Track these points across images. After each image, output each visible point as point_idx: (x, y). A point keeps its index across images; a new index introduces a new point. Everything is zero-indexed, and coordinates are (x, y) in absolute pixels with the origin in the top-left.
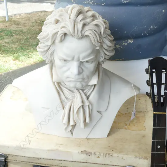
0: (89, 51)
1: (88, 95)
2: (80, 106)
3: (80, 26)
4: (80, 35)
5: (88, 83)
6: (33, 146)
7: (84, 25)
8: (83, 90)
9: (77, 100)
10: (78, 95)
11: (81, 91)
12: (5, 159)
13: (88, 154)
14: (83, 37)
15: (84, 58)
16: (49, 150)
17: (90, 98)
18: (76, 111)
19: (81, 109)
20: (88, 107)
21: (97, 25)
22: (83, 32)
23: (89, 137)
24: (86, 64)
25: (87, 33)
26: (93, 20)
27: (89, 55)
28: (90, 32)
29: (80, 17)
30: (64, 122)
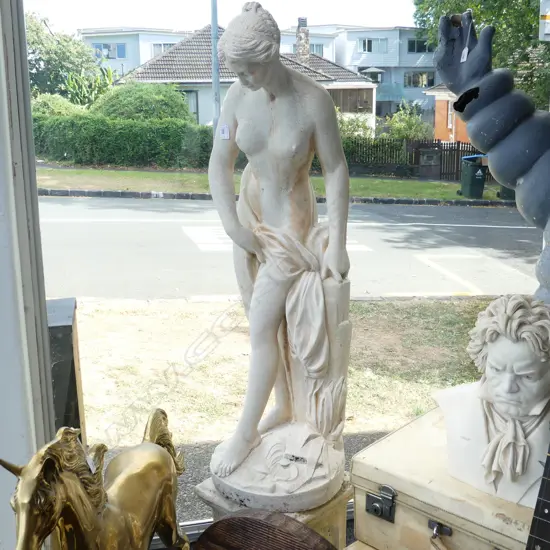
0: (528, 362)
1: (528, 431)
2: (509, 444)
3: (515, 324)
4: (514, 336)
5: (529, 412)
6: (434, 487)
7: (521, 325)
8: (521, 423)
9: (506, 432)
10: (510, 425)
11: (517, 423)
12: (393, 497)
13: (506, 520)
14: (518, 339)
15: (520, 369)
16: (452, 499)
17: (530, 438)
18: (504, 446)
19: (511, 449)
20: (522, 449)
21: (542, 327)
22: (519, 334)
23: (521, 503)
24: (525, 381)
25: (524, 335)
26: (539, 319)
27: (528, 367)
28: (529, 334)
29: (519, 313)
30: (484, 463)
